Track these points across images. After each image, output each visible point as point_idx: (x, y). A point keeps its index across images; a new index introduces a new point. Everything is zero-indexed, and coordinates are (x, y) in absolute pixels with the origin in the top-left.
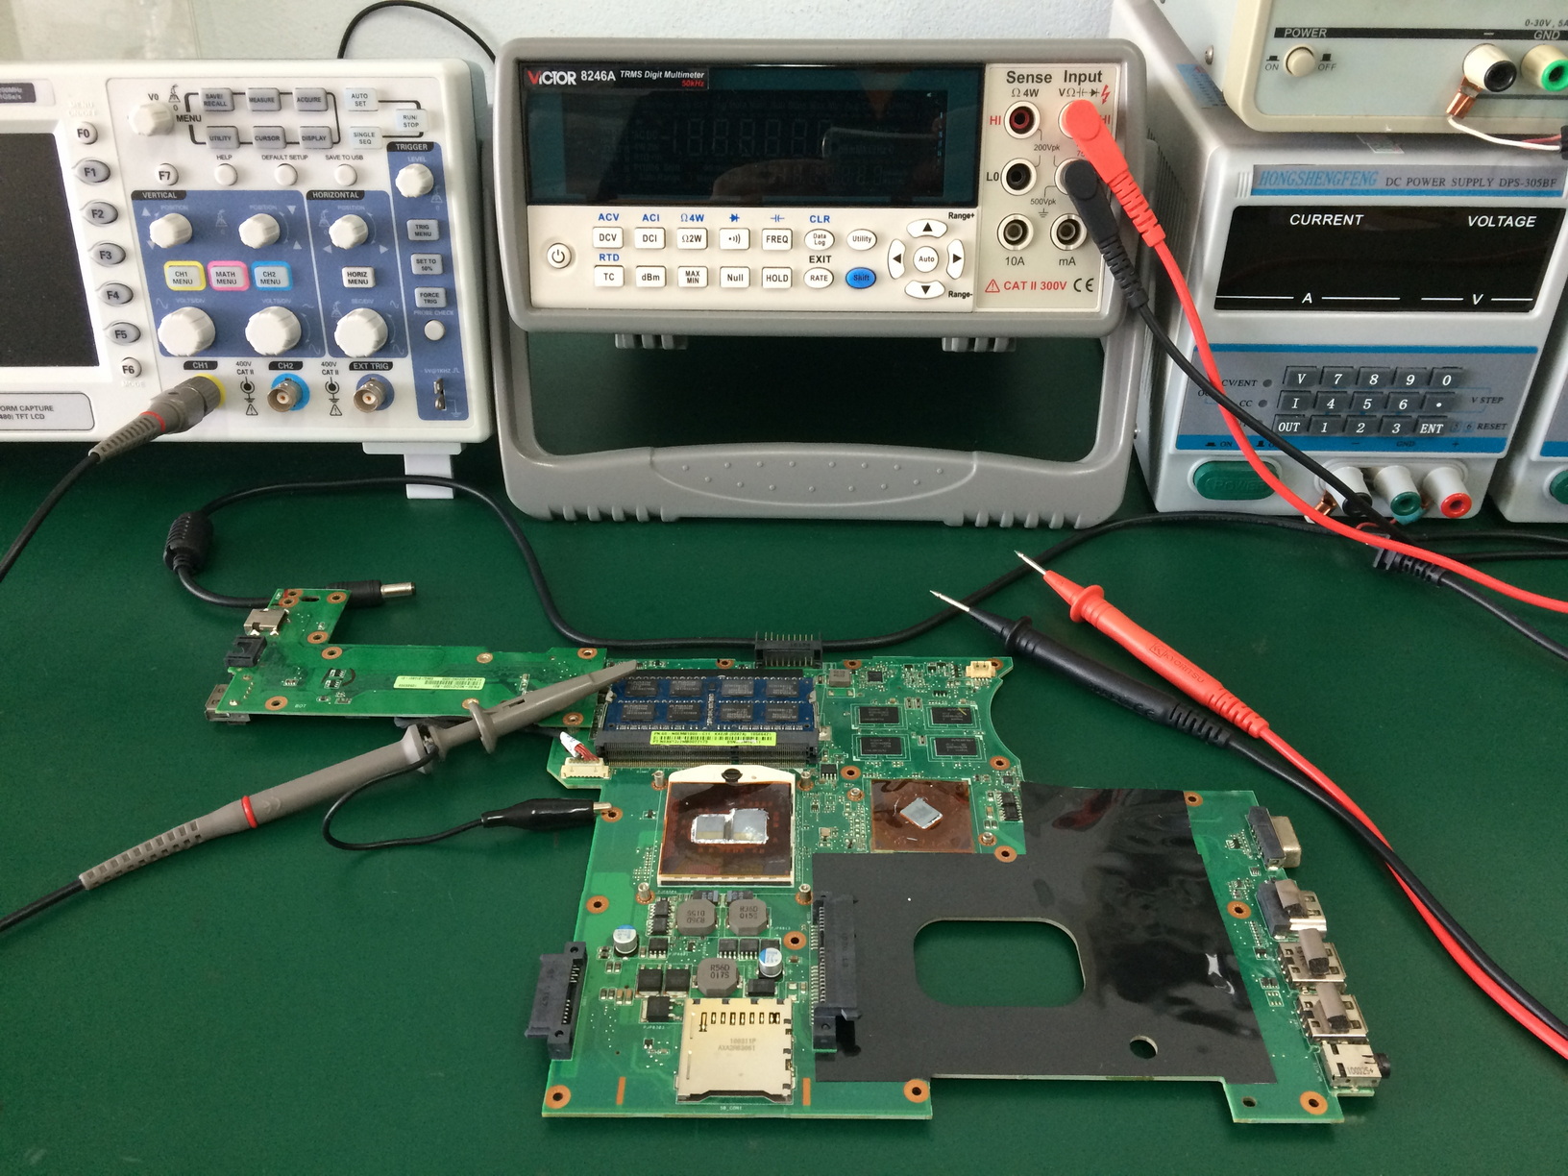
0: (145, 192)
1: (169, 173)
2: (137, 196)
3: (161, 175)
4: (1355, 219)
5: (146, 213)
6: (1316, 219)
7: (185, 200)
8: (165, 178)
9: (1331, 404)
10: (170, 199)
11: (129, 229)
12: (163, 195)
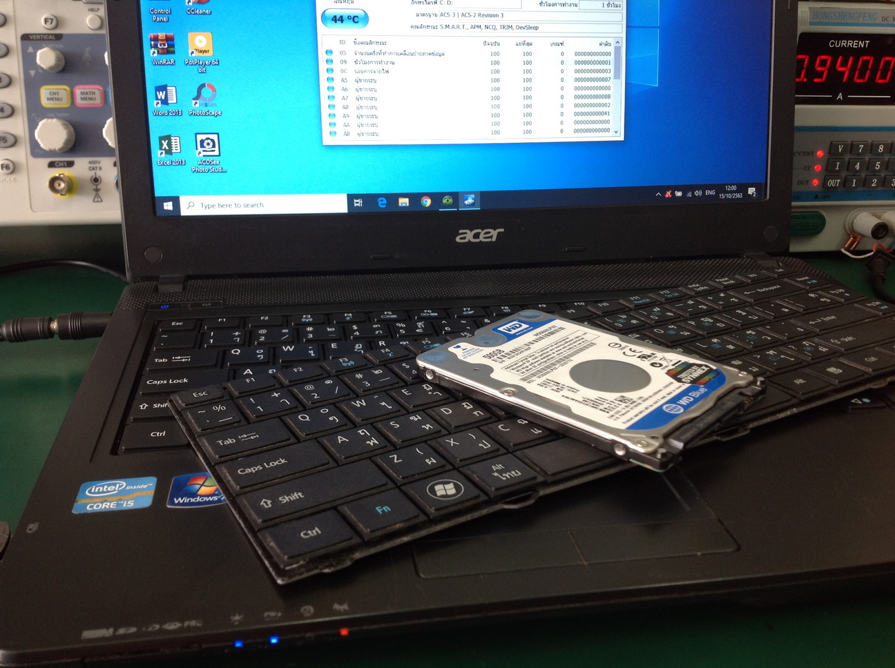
0: (31, 34)
1: (52, 19)
2: (25, 37)
3: (46, 21)
4: (865, 43)
5: (30, 50)
6: (843, 43)
7: (63, 39)
8: (49, 23)
9: (858, 167)
10: (51, 40)
11: (16, 62)
12: (45, 37)
